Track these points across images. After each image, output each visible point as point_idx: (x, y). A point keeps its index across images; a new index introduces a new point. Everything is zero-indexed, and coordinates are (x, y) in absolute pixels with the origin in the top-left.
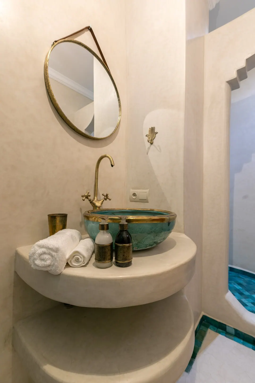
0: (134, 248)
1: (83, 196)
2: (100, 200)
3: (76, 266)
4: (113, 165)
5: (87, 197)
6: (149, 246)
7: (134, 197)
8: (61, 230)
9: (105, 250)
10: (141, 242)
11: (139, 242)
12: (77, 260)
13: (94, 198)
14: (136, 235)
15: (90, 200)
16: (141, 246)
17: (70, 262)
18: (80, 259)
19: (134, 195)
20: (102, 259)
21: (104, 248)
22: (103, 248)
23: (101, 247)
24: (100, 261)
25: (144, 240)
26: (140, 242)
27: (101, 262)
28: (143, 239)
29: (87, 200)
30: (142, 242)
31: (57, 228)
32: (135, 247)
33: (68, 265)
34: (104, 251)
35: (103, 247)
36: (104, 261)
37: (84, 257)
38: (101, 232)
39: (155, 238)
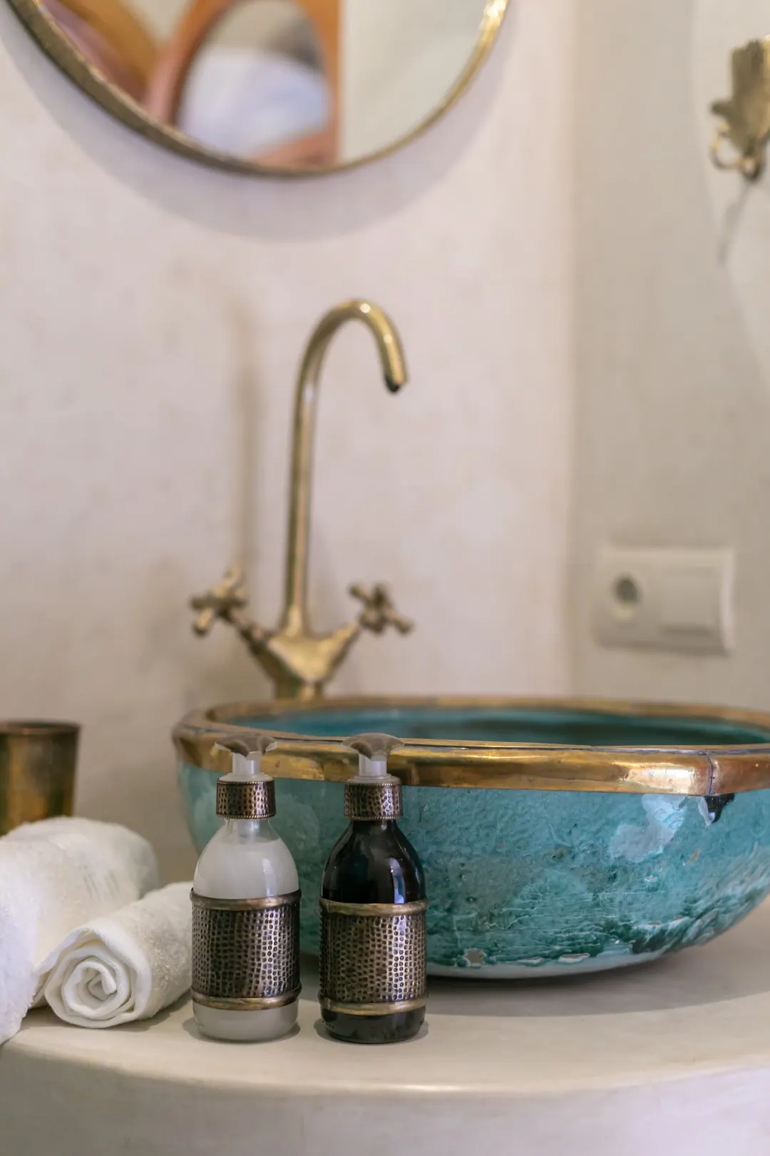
0: (464, 958)
1: (198, 605)
2: (328, 635)
3: (88, 1019)
4: (397, 377)
5: (226, 608)
6: (574, 952)
7: (623, 612)
8: (33, 820)
9: (244, 934)
10: (499, 915)
11: (491, 917)
12: (94, 989)
13: (284, 621)
14: (463, 865)
15: (246, 634)
16: (511, 943)
17: (59, 994)
18: (110, 983)
19: (626, 590)
20: (224, 984)
21: (241, 921)
22: (234, 921)
23: (222, 911)
24: (217, 996)
25: (518, 901)
26: (496, 912)
27: (221, 1005)
28: (515, 894)
29: (223, 634)
30: (511, 914)
31: (14, 813)
32: (466, 951)
33: (40, 1012)
34: (237, 938)
35: (235, 913)
36: (239, 1000)
37: (130, 971)
38: (230, 830)
39: (600, 895)
